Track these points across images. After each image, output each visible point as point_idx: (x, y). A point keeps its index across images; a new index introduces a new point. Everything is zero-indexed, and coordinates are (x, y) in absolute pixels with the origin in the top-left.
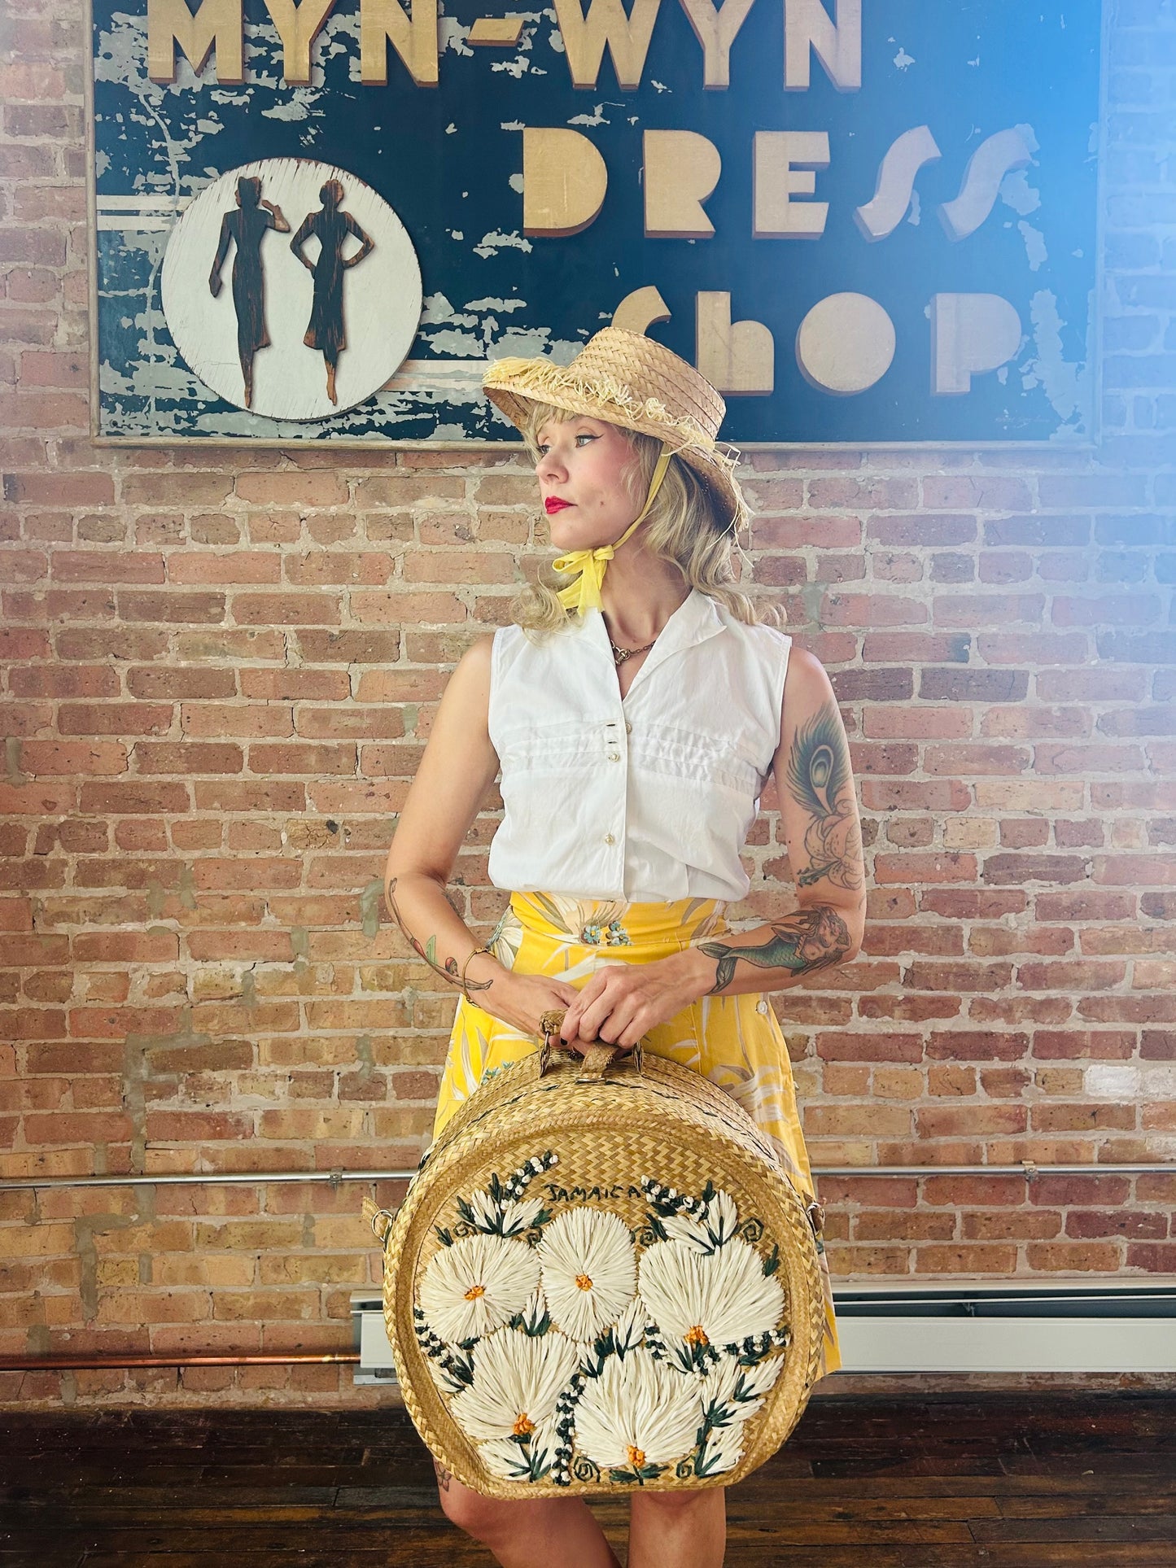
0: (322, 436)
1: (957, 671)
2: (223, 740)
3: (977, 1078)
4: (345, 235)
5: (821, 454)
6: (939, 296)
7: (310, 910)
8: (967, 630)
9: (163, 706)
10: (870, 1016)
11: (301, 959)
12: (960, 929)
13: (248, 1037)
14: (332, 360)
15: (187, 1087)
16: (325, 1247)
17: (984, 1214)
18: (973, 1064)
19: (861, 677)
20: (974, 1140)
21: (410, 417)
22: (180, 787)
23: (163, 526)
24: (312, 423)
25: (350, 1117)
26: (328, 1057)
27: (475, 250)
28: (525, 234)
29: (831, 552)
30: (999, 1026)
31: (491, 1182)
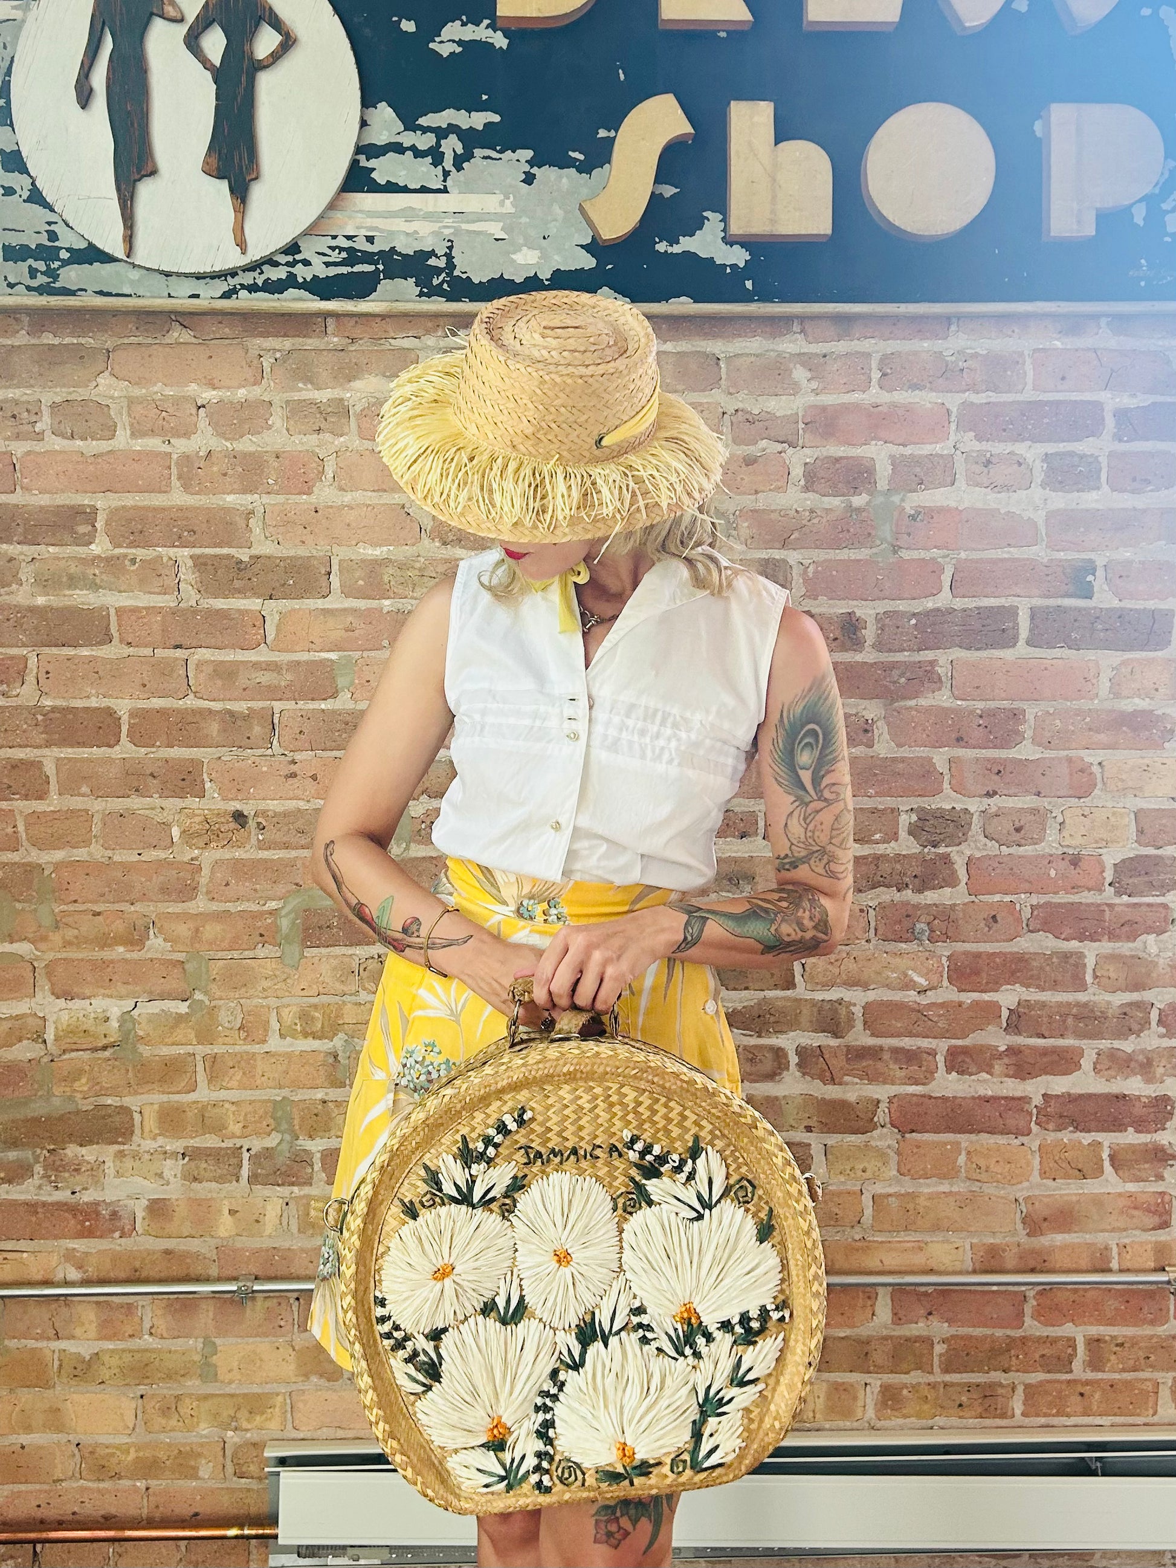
0: (226, 295)
1: (1079, 610)
2: (94, 703)
3: (1105, 1155)
4: (257, 25)
5: (895, 320)
6: (1054, 107)
7: (211, 930)
8: (1092, 556)
9: (12, 658)
10: (961, 1073)
11: (198, 996)
12: (1081, 956)
13: (128, 1101)
14: (240, 193)
15: (45, 1168)
16: (231, 1382)
17: (1113, 1338)
18: (1100, 1137)
19: (949, 618)
20: (1101, 1238)
21: (345, 270)
22: (37, 765)
23: (14, 416)
24: (213, 278)
25: (264, 1207)
26: (235, 1128)
27: (431, 45)
28: (498, 25)
29: (908, 451)
30: (1134, 1086)
31: (460, 1145)
